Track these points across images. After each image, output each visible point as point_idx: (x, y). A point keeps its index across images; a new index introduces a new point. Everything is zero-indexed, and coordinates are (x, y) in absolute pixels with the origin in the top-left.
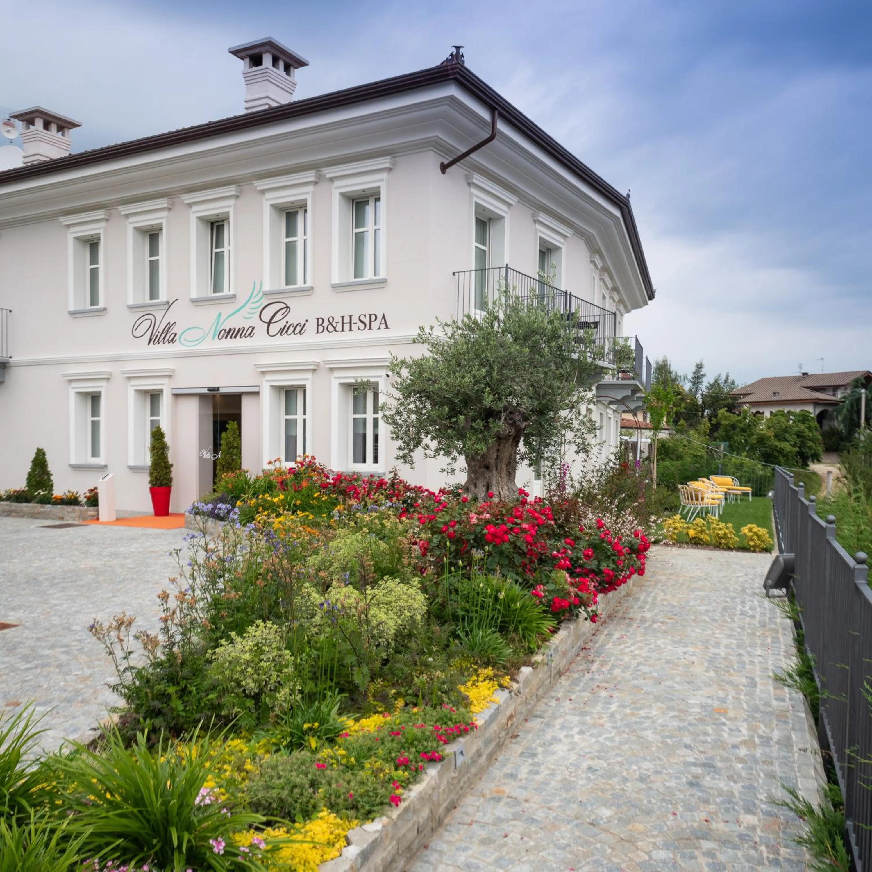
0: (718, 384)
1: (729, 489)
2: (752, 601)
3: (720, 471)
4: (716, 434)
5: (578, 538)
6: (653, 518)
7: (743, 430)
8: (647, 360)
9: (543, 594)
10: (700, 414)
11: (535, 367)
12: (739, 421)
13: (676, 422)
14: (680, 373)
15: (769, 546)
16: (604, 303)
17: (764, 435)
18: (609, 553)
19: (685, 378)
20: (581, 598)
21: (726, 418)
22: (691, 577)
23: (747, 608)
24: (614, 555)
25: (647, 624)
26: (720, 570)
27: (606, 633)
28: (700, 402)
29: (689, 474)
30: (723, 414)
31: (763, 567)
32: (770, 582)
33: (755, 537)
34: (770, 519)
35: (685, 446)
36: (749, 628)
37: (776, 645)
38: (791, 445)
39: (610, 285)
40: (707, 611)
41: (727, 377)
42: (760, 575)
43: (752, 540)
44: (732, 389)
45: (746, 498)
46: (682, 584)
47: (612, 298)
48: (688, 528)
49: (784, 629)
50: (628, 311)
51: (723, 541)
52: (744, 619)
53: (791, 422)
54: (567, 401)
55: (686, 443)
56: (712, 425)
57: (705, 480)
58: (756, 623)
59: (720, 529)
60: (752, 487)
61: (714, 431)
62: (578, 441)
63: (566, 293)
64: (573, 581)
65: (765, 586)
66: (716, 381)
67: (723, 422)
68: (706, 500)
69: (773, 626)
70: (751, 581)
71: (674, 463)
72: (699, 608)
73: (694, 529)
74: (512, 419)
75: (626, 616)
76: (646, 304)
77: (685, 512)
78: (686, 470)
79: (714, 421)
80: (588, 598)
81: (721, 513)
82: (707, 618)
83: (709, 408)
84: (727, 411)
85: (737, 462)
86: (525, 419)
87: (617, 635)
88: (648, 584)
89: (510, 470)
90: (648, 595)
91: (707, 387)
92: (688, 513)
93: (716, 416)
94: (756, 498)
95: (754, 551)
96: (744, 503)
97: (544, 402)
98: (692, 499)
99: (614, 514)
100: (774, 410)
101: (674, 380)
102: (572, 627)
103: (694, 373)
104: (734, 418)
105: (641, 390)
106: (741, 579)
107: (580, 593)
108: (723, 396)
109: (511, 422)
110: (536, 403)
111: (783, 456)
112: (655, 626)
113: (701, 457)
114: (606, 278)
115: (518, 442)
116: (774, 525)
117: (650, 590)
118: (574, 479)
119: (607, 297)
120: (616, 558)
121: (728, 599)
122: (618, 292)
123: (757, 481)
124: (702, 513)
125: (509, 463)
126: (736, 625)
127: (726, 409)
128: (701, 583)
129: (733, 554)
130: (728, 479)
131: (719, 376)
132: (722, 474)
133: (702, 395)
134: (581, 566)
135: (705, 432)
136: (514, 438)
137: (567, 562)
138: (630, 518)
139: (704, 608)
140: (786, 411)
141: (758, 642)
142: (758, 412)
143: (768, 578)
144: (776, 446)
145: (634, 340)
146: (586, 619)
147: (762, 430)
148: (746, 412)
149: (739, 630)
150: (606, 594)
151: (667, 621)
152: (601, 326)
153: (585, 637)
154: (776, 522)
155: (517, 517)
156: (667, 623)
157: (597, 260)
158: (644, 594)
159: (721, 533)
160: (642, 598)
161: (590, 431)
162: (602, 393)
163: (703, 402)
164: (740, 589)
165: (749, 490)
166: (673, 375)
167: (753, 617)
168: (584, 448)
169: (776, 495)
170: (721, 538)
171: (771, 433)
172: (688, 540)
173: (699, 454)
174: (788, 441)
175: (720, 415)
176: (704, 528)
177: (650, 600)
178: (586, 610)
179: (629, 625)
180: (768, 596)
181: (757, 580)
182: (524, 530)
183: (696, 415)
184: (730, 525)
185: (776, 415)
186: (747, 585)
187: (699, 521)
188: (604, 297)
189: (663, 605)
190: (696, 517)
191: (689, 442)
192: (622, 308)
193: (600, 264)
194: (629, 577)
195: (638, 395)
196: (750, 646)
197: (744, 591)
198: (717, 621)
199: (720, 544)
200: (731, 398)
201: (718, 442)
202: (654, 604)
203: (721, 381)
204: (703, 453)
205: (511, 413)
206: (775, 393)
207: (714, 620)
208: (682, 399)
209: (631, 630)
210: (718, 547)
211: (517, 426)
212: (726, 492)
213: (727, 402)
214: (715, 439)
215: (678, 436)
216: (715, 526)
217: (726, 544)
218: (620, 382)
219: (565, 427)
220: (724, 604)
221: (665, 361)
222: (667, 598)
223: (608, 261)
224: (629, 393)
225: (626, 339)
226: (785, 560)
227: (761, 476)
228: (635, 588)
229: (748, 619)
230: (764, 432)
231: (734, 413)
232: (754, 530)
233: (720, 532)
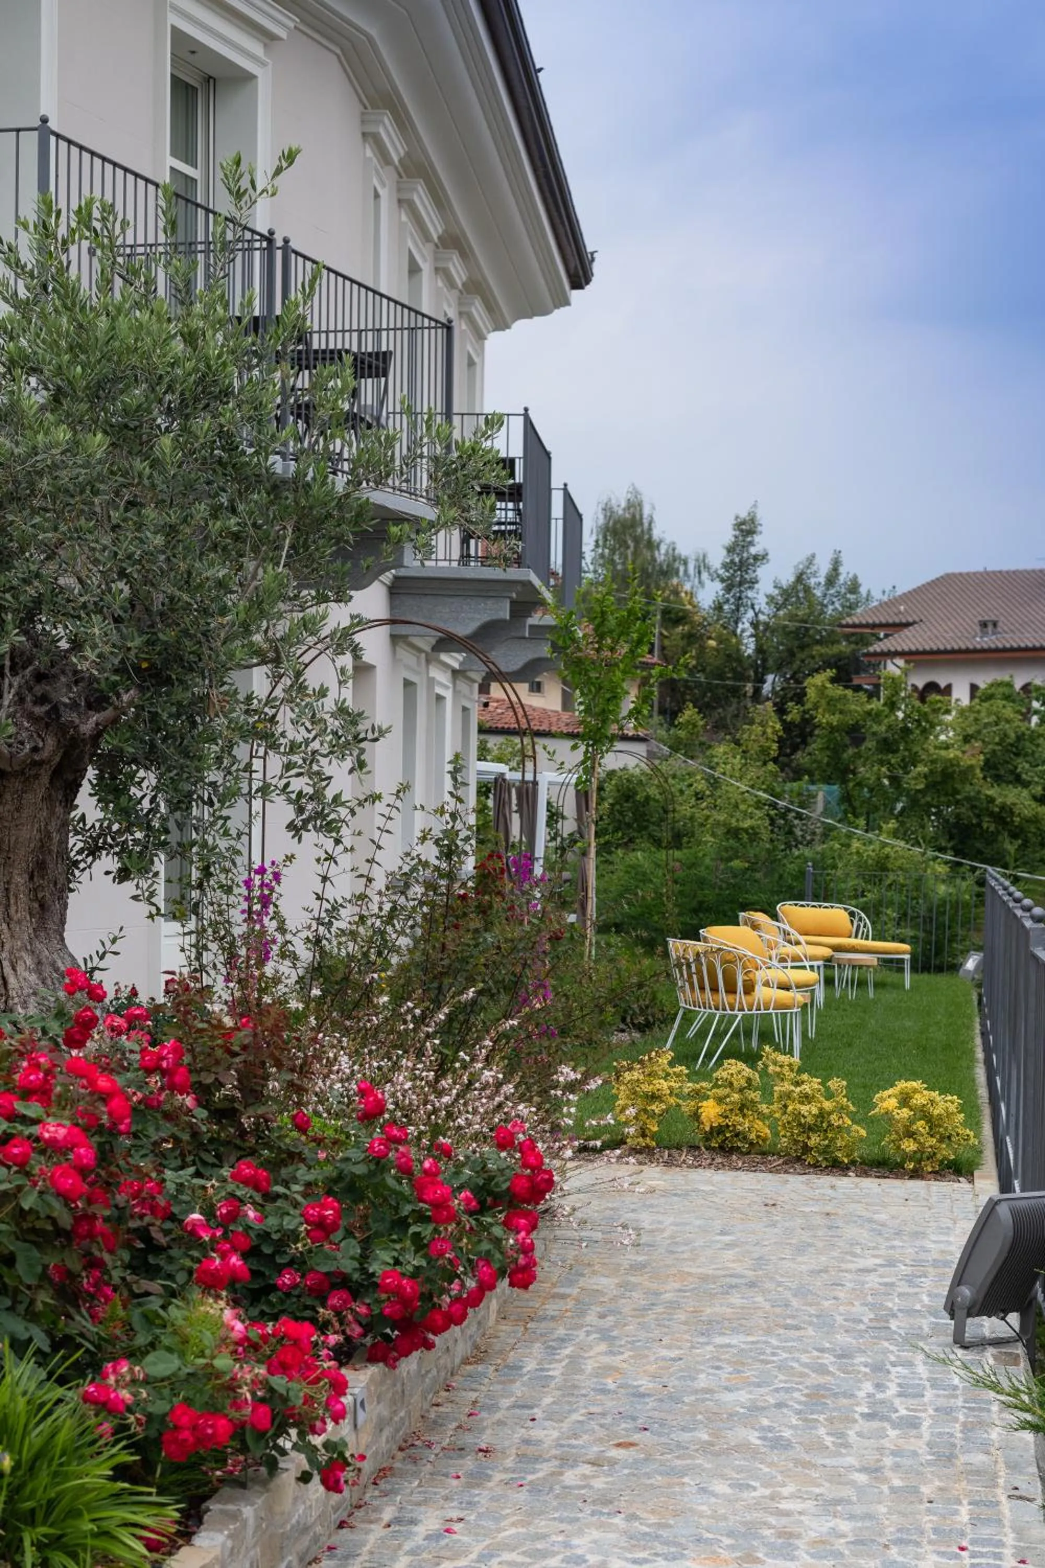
0: (807, 589)
1: (837, 948)
2: (909, 1364)
3: (809, 886)
4: (801, 758)
5: (294, 1157)
6: (567, 1073)
7: (887, 746)
8: (568, 499)
9: (125, 1394)
10: (749, 688)
11: (131, 504)
12: (876, 716)
13: (670, 714)
14: (683, 550)
15: (967, 1155)
16: (415, 290)
17: (952, 763)
18: (407, 1209)
19: (702, 565)
20: (285, 1399)
21: (832, 704)
22: (704, 1278)
23: (892, 1389)
24: (421, 1218)
25: (544, 1469)
26: (801, 1249)
27: (388, 1514)
28: (749, 647)
29: (709, 895)
30: (822, 690)
31: (947, 1231)
32: (966, 1292)
33: (920, 1126)
34: (972, 1052)
35: (699, 796)
36: (896, 1467)
37: (986, 1532)
38: (1035, 798)
39: (435, 229)
40: (755, 1409)
41: (836, 565)
42: (936, 1263)
43: (911, 1135)
44: (852, 607)
45: (892, 977)
46: (673, 1306)
47: (441, 271)
48: (699, 1095)
49: (1013, 1467)
50: (501, 325)
51: (814, 1140)
52: (882, 1435)
53: (1035, 719)
54: (257, 638)
55: (701, 786)
56: (787, 726)
57: (761, 917)
58: (920, 1446)
59: (806, 1098)
60: (913, 941)
61: (795, 748)
62: (300, 784)
63: (269, 239)
64: (254, 1334)
65: (951, 1309)
66: (800, 578)
67: (823, 718)
68: (762, 993)
69: (978, 1458)
70: (904, 1288)
71: (662, 855)
72: (728, 1397)
73: (720, 1100)
74: (42, 700)
75: (468, 1439)
76: (565, 302)
77: (691, 1033)
78: (701, 882)
79: (794, 713)
80: (308, 1400)
81: (812, 1034)
82: (753, 1438)
83: (779, 669)
84: (833, 680)
85: (870, 852)
86: (97, 702)
87: (430, 1522)
88: (552, 1308)
89: (46, 894)
90: (551, 1351)
91: (771, 599)
92: (702, 1034)
93: (800, 698)
94: (925, 977)
95: (916, 1174)
96: (889, 996)
97: (167, 635)
98: (715, 990)
99: (431, 1056)
100: (984, 680)
101: (668, 571)
102: (248, 1512)
103: (730, 550)
104: (857, 705)
105: (542, 603)
106: (873, 1280)
107: (279, 1382)
108: (824, 629)
109: (39, 710)
110: (136, 642)
111: (1014, 836)
112: (570, 1477)
113: (754, 835)
114: (421, 198)
115: (74, 787)
116: (980, 1074)
117: (561, 1332)
118: (290, 925)
119: (426, 267)
120: (426, 1231)
121: (828, 1359)
122: (465, 254)
123: (928, 920)
124: (748, 1034)
125: (41, 866)
126: (851, 1460)
127: (830, 673)
128: (736, 1299)
129: (847, 1184)
130: (836, 915)
131: (811, 560)
132: (816, 898)
133: (755, 625)
134: (299, 1263)
135: (764, 751)
136: (57, 773)
137: (234, 1260)
138: (487, 1075)
139: (743, 1396)
140: (1018, 685)
141: (928, 1522)
142: (932, 687)
143: (959, 1279)
144: (991, 800)
145: (517, 426)
146: (305, 1478)
147: (947, 747)
148: (895, 685)
149: (862, 1478)
150: (392, 1364)
151: (614, 1453)
152: (398, 369)
153: (306, 1541)
154: (988, 1062)
155: (28, 1093)
156: (613, 1462)
157: (387, 130)
158: (537, 1348)
159: (809, 1110)
160: (530, 1365)
161: (338, 749)
162: (412, 609)
163: (759, 650)
164: (868, 1316)
165: (902, 950)
166: (661, 556)
167: (912, 1424)
168: (320, 815)
169: (985, 967)
170: (809, 1129)
171: (972, 758)
172: (698, 1138)
173: (747, 824)
174: (1026, 785)
175: (811, 693)
176: (755, 1095)
177: (556, 1371)
178: (303, 1447)
179: (478, 1479)
180: (960, 1341)
181: (927, 1282)
182: (51, 1147)
183: (736, 692)
184: (835, 1083)
185: (988, 697)
186: (893, 1303)
187: (735, 1069)
188: (414, 269)
189: (604, 1391)
190: (726, 1055)
191: (715, 783)
192: (478, 310)
193: (396, 149)
194: (476, 1298)
195: (536, 619)
196: (899, 1542)
197: (880, 1326)
198: (788, 1446)
199: (806, 1149)
200: (847, 637)
201: (803, 784)
202: (570, 1390)
203: (818, 580)
204: (756, 820)
205: (40, 677)
206: (984, 625)
207: (778, 1444)
208: (691, 638)
209: (482, 1496)
210: (799, 1159)
211: (63, 729)
212: (829, 960)
213: (835, 649)
214: (797, 775)
215: (678, 763)
216: (787, 1086)
217: (825, 1151)
218: (475, 571)
219: (251, 733)
220: (815, 1379)
221: (635, 506)
222: (616, 1361)
223: (426, 140)
224: (504, 611)
225: (495, 421)
226: (1015, 1213)
227: (943, 903)
228: (505, 1327)
229: (893, 1433)
230: (951, 754)
231: (858, 689)
232: (919, 1100)
233: (804, 1109)
